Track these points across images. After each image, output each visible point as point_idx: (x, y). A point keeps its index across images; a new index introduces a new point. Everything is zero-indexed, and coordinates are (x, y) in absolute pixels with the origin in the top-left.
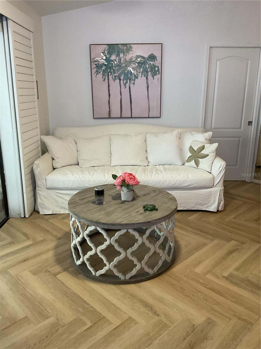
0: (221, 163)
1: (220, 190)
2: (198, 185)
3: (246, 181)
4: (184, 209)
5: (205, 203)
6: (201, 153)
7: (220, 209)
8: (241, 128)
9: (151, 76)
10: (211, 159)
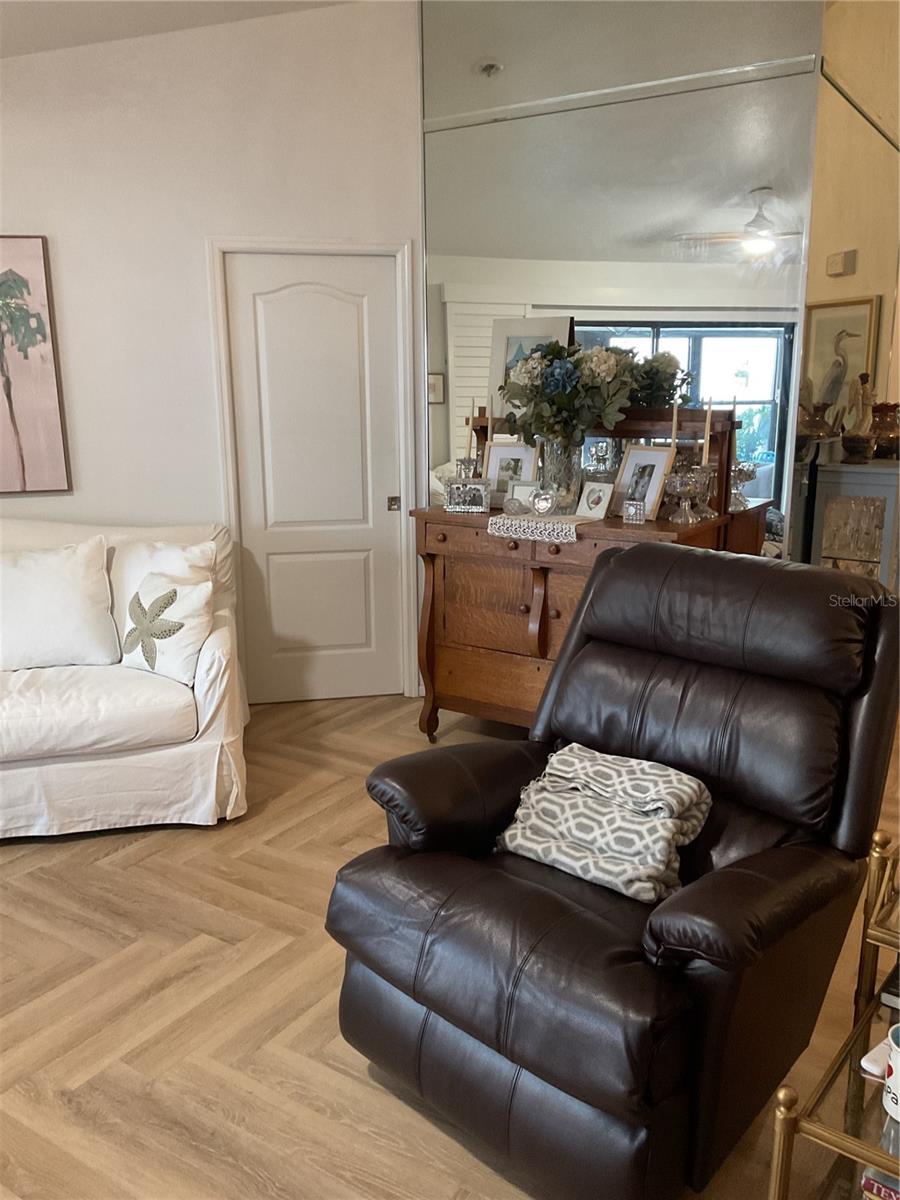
0: (214, 653)
1: (222, 746)
2: (135, 738)
3: (406, 695)
4: (98, 829)
5: (171, 799)
6: (161, 617)
7: (228, 813)
8: (365, 519)
9: (16, 347)
10: (193, 639)
